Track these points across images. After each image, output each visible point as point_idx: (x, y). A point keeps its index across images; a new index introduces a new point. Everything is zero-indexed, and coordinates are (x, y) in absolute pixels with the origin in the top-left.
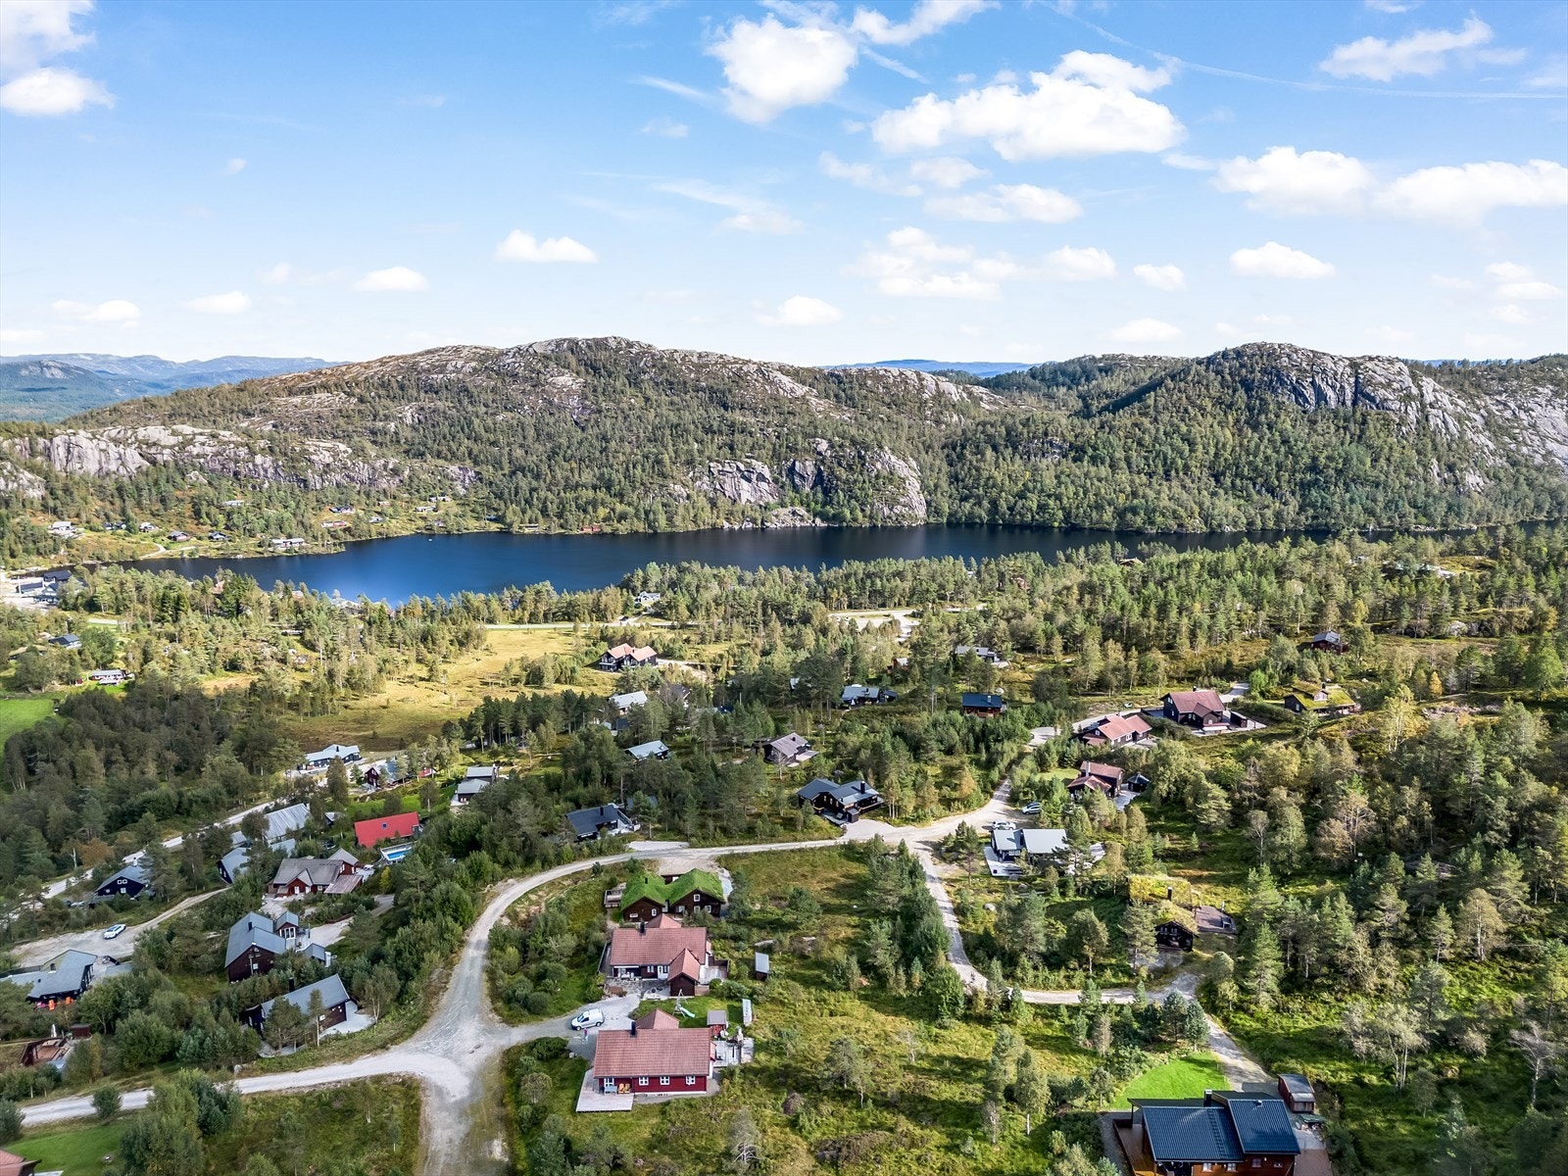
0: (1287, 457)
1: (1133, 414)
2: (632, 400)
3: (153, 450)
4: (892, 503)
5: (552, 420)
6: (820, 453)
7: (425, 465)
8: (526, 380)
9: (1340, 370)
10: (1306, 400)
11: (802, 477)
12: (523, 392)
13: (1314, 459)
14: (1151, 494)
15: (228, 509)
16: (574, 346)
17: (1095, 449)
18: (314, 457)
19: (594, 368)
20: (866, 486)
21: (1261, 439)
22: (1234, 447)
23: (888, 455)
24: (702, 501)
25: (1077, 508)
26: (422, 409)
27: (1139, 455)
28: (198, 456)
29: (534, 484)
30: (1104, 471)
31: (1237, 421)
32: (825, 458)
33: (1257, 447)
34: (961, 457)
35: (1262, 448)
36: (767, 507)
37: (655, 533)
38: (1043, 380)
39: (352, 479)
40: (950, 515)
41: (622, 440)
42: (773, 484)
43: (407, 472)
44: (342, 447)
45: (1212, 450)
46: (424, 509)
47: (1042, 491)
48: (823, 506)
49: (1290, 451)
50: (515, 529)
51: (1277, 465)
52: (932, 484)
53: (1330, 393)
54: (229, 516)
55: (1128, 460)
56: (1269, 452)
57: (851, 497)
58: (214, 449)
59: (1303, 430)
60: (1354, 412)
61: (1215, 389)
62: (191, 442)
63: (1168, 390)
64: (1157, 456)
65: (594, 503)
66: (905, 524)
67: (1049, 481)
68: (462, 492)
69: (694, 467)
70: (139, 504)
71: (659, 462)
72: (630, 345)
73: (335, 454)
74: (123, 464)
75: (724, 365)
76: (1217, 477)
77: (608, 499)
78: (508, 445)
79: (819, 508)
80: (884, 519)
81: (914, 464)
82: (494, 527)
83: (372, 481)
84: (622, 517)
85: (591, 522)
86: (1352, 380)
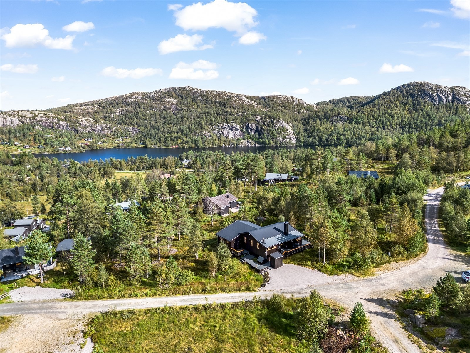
0: (429, 121)
1: (370, 107)
2: (193, 106)
3: (23, 119)
4: (283, 138)
5: (165, 113)
6: (257, 121)
7: (121, 127)
8: (158, 100)
9: (447, 90)
10: (435, 101)
11: (251, 129)
12: (157, 104)
13: (439, 121)
14: (379, 134)
15: (46, 138)
16: (175, 90)
17: (357, 119)
18: (81, 122)
19: (181, 96)
20: (274, 132)
21: (419, 114)
22: (408, 118)
23: (282, 121)
24: (215, 137)
25: (351, 139)
26: (123, 110)
27: (373, 121)
28: (39, 121)
29: (157, 132)
30: (360, 126)
31: (409, 109)
32: (259, 122)
33: (418, 117)
34: (308, 123)
35: (419, 117)
36: (238, 140)
37: (198, 148)
38: (334, 103)
39: (94, 130)
40: (304, 142)
41: (188, 118)
42: (241, 132)
43: (114, 129)
44: (91, 119)
45: (400, 119)
46: (119, 141)
47: (338, 133)
48: (258, 139)
49: (430, 118)
50: (149, 146)
51: (425, 123)
52: (298, 131)
53: (444, 98)
54: (45, 140)
55: (369, 123)
56: (422, 119)
57: (268, 136)
58: (45, 119)
59: (434, 111)
60: (453, 105)
61: (401, 98)
62: (37, 116)
63: (383, 99)
64: (380, 121)
65: (177, 138)
66: (288, 145)
67: (341, 130)
68: (133, 135)
69: (213, 125)
70: (16, 137)
71: (200, 124)
72: (193, 89)
73: (88, 122)
74: (12, 123)
75: (225, 95)
76: (403, 128)
77: (182, 136)
78: (150, 120)
79: (257, 140)
80: (280, 144)
81: (291, 125)
82: (141, 146)
83: (101, 131)
84: (187, 142)
85: (175, 144)
86: (452, 94)
